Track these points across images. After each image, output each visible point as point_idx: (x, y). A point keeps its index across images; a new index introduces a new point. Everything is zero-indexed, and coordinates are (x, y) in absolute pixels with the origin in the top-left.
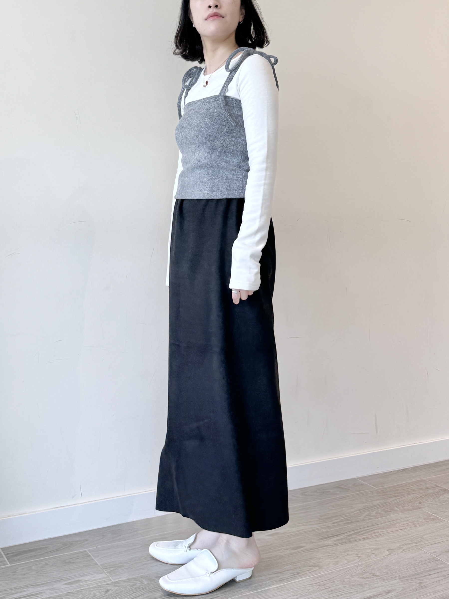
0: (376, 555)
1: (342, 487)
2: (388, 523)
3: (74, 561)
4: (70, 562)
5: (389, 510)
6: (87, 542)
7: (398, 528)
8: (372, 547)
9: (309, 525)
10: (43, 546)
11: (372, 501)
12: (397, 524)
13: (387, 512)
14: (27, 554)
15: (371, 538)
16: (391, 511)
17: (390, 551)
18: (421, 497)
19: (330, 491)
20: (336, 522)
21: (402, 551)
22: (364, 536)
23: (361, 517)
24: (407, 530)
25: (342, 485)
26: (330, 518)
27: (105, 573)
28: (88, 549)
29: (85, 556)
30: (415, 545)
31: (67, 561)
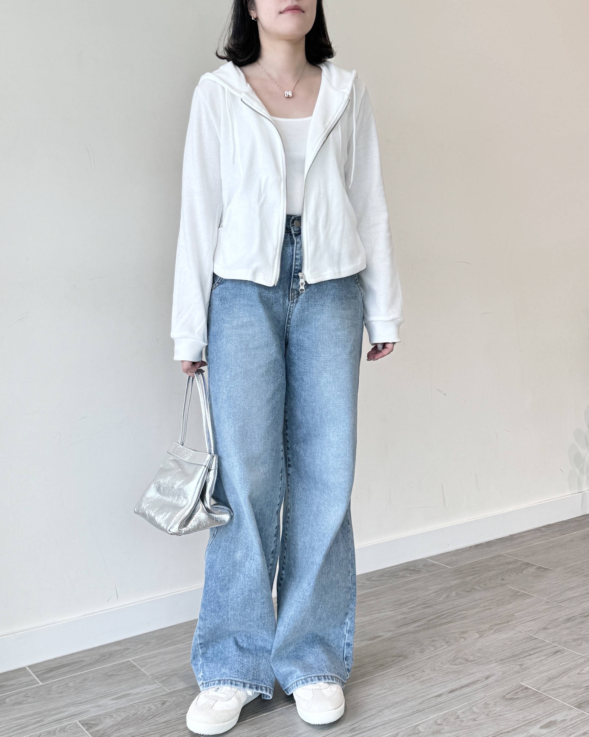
0: (465, 639)
1: (411, 568)
2: (471, 604)
3: (118, 673)
4: (112, 675)
5: (469, 590)
6: (128, 651)
7: (483, 608)
8: (459, 630)
9: (383, 612)
10: (78, 660)
11: (448, 581)
12: (482, 604)
13: (468, 591)
14: (60, 670)
15: (455, 621)
16: (473, 590)
17: (480, 633)
18: (503, 573)
19: (398, 575)
20: (413, 607)
21: (493, 632)
22: (448, 619)
23: (440, 599)
24: (494, 609)
25: (411, 567)
26: (405, 603)
27: (157, 683)
28: (132, 658)
29: (129, 666)
30: (506, 624)
31: (109, 674)
